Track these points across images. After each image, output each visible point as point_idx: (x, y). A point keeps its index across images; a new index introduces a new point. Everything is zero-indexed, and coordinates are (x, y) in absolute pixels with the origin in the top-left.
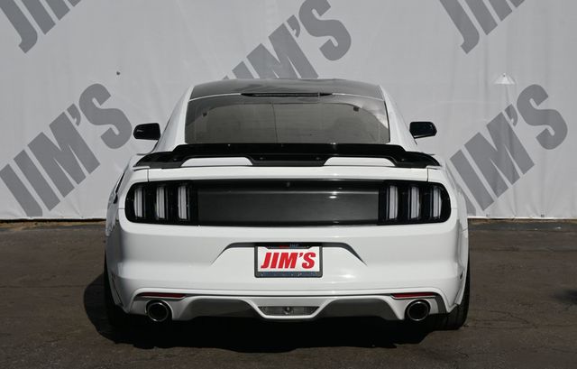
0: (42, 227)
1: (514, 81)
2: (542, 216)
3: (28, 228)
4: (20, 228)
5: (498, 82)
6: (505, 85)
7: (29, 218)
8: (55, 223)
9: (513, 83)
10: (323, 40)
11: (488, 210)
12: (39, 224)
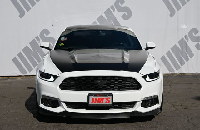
0: (27, 78)
1: (187, 26)
2: (197, 72)
3: (23, 78)
4: (19, 79)
5: (182, 27)
6: (184, 28)
7: (23, 75)
8: (31, 77)
9: (187, 27)
10: (123, 13)
11: (179, 71)
12: (26, 77)
